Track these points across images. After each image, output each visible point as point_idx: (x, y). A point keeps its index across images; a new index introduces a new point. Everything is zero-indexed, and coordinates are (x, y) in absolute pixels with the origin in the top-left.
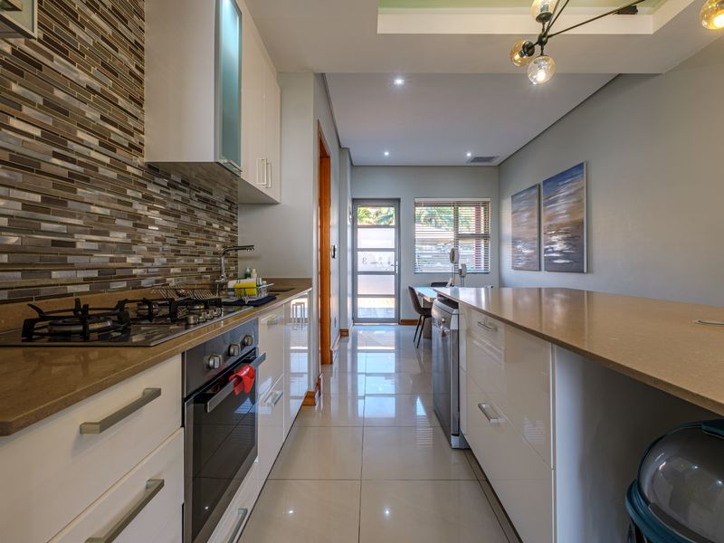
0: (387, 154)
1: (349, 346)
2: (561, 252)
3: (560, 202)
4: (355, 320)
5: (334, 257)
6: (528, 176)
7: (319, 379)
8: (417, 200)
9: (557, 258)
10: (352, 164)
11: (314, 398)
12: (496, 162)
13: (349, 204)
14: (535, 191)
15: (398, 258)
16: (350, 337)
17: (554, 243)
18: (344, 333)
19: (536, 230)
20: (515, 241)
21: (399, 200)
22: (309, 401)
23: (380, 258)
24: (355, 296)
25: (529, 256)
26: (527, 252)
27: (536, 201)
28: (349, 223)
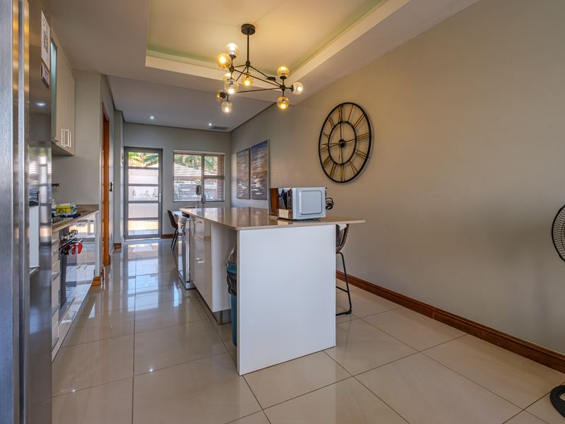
0: (152, 118)
1: (122, 254)
2: (258, 188)
3: (259, 160)
4: (126, 236)
5: (111, 190)
6: (244, 143)
7: (103, 270)
8: (175, 151)
9: (257, 192)
10: (124, 121)
11: (100, 280)
12: (228, 131)
13: (122, 151)
14: (247, 152)
15: (161, 191)
16: (122, 248)
17: (255, 183)
18: (117, 246)
19: (248, 175)
20: (238, 180)
21: (162, 150)
22: (97, 283)
23: (147, 191)
24: (126, 219)
25: (245, 190)
26: (244, 188)
27: (248, 158)
28: (122, 165)
